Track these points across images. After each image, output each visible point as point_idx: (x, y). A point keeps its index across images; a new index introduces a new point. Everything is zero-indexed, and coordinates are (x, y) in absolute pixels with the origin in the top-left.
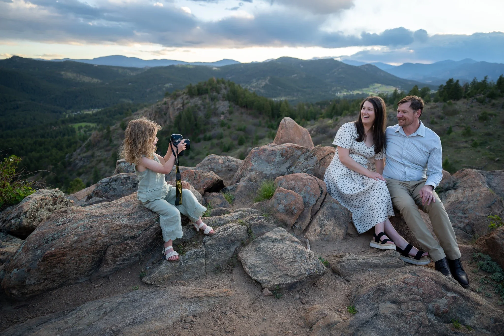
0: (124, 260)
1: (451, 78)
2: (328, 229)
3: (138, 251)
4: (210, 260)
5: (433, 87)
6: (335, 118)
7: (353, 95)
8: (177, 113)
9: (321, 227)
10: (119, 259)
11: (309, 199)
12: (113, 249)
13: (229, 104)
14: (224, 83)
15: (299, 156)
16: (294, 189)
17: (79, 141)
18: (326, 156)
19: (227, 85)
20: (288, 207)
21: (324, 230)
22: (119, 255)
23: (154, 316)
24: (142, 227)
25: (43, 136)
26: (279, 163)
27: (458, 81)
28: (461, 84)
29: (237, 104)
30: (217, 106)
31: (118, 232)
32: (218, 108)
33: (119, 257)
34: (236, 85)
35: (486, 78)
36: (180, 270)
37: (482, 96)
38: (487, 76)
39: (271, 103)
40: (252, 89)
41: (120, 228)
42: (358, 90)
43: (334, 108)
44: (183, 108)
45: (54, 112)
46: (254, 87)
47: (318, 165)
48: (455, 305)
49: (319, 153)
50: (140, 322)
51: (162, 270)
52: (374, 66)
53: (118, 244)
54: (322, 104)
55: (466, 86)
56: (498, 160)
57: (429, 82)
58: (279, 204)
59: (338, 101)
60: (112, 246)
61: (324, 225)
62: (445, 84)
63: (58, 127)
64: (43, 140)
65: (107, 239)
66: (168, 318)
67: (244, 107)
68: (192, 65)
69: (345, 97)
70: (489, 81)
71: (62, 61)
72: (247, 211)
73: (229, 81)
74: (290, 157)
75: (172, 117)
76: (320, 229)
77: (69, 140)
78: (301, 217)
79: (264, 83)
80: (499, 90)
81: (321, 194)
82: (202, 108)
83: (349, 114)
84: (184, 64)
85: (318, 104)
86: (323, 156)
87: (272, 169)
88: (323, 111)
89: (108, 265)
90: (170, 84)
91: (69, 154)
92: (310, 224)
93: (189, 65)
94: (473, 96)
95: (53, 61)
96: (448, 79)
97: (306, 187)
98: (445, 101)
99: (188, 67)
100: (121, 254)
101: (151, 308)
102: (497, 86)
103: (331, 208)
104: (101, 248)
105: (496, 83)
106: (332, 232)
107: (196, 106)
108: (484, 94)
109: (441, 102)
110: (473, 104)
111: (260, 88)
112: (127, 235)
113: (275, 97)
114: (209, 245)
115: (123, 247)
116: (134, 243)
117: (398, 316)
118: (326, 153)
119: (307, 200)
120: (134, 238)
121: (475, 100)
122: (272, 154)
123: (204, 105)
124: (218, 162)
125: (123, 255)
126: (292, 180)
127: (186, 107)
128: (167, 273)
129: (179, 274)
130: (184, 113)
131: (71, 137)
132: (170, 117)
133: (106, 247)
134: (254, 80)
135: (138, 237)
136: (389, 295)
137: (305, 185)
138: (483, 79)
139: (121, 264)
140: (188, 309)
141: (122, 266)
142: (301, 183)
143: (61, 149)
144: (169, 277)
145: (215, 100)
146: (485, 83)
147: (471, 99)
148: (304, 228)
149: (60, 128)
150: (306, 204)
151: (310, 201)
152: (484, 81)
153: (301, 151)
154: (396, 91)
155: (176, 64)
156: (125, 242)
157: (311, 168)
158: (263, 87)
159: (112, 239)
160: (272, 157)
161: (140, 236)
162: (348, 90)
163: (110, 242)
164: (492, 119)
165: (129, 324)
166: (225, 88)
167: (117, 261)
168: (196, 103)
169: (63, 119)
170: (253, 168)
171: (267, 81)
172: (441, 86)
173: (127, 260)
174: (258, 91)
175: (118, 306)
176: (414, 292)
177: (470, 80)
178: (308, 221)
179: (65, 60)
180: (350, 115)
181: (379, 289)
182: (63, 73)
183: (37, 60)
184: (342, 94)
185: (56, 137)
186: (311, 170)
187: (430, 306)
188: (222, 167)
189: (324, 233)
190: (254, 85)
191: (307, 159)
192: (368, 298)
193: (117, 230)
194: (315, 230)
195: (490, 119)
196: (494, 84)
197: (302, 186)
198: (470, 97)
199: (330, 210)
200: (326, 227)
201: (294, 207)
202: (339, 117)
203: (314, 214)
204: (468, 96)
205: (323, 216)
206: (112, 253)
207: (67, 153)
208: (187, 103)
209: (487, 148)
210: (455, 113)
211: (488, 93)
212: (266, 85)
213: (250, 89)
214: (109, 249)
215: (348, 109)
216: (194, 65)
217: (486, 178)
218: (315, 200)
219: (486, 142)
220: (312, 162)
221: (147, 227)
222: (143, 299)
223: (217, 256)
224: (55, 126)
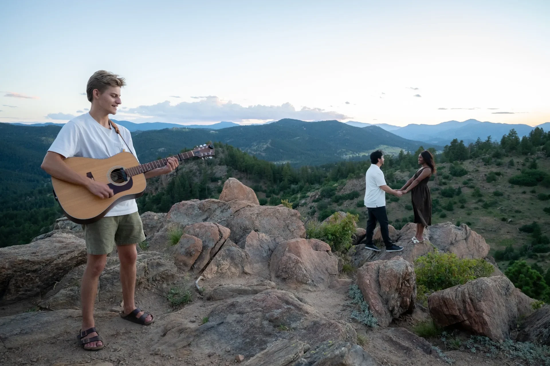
0: (26, 291)
1: (455, 139)
2: (224, 268)
3: (39, 283)
4: (104, 291)
5: (439, 148)
6: (340, 181)
7: (359, 157)
8: (170, 179)
9: (218, 267)
10: (21, 289)
11: (208, 242)
12: (16, 280)
13: (227, 169)
14: (221, 147)
15: (216, 209)
16: (197, 235)
17: (57, 212)
18: (241, 209)
19: (225, 149)
20: (188, 250)
21: (221, 269)
22: (21, 286)
23: (39, 329)
24: (43, 262)
25: (15, 208)
26: (196, 215)
27: (462, 141)
28: (466, 145)
29: (235, 169)
30: (214, 171)
31: (20, 266)
32: (216, 172)
33: (21, 288)
34: (235, 149)
35: (489, 138)
36: (74, 298)
37: (487, 156)
38: (490, 136)
39: (272, 166)
40: (253, 152)
41: (23, 263)
42: (364, 152)
43: (339, 171)
44: (177, 174)
45: (30, 181)
46: (255, 151)
47: (232, 216)
48: (288, 314)
49: (234, 206)
50: (26, 333)
51: (57, 297)
52: (379, 128)
53: (20, 276)
54: (328, 167)
55: (471, 146)
56: (511, 221)
57: (435, 142)
58: (182, 247)
59: (343, 163)
60: (15, 278)
61: (220, 265)
62: (449, 145)
63: (34, 197)
64: (15, 212)
65: (10, 272)
66: (53, 331)
67: (243, 171)
68: (188, 128)
69: (350, 159)
70: (492, 140)
71: (44, 126)
72: (151, 254)
73: (227, 145)
74: (207, 210)
75: (164, 184)
76: (216, 268)
77: (45, 212)
78: (200, 257)
79: (265, 146)
80: (504, 150)
81: (220, 239)
82: (197, 173)
83: (355, 176)
84: (179, 127)
85: (323, 167)
86: (237, 208)
87: (189, 221)
88: (328, 174)
89: (10, 293)
90: (163, 148)
91: (44, 228)
92: (208, 264)
93: (185, 128)
94: (479, 156)
95: (33, 126)
96: (452, 140)
97: (207, 233)
98: (451, 161)
99: (184, 130)
100: (23, 285)
101: (39, 324)
102: (501, 146)
103: (228, 250)
104: (5, 279)
105: (500, 143)
106: (228, 270)
107: (191, 171)
108: (489, 154)
109: (447, 163)
110: (480, 164)
111: (261, 151)
112: (29, 269)
113: (278, 160)
114: (104, 278)
115: (24, 278)
116: (35, 276)
117: (238, 322)
118: (242, 206)
119: (206, 244)
120: (35, 271)
121: (481, 160)
122: (190, 208)
123: (200, 170)
124: (153, 219)
125: (25, 286)
126: (198, 228)
127: (180, 172)
128: (61, 300)
129: (72, 301)
130: (178, 179)
131: (48, 209)
132: (162, 184)
133: (9, 278)
134: (255, 144)
135: (39, 271)
136: (237, 309)
137: (206, 231)
138: (487, 139)
139: (23, 294)
140: (72, 325)
141: (24, 296)
142: (204, 230)
143: (36, 222)
144: (63, 303)
145: (212, 165)
146: (489, 143)
147: (477, 159)
148: (202, 267)
149: (36, 198)
150: (204, 247)
151: (209, 244)
152: (488, 141)
153: (218, 205)
154: (401, 152)
155: (170, 128)
156: (27, 274)
157: (225, 219)
158: (264, 150)
159: (15, 271)
160: (191, 210)
161: (41, 270)
162: (353, 152)
163: (13, 274)
164: (500, 179)
165: (17, 334)
166: (223, 152)
167: (19, 291)
168: (192, 169)
169: (40, 188)
170: (171, 220)
171: (268, 145)
172: (446, 147)
173: (29, 291)
174: (259, 154)
175: (10, 322)
176: (258, 306)
177: (474, 140)
178: (206, 262)
179: (47, 125)
180: (355, 178)
181: (232, 305)
182: (44, 138)
183: (16, 125)
184: (347, 156)
185: (31, 209)
186: (224, 220)
187: (267, 315)
188: (157, 223)
189: (220, 271)
190: (255, 148)
191: (222, 212)
192: (221, 312)
193: (19, 264)
194: (212, 269)
195: (498, 179)
196: (498, 143)
197: (205, 232)
198: (476, 157)
199: (227, 252)
200: (223, 266)
201: (193, 249)
202: (344, 180)
203: (213, 255)
204: (474, 156)
205: (219, 257)
206: (14, 284)
207: (42, 227)
208: (181, 169)
209: (498, 208)
210: (463, 173)
211: (493, 153)
212: (268, 148)
213: (250, 153)
214: (12, 280)
215: (353, 172)
216: (190, 129)
217: (429, 231)
218: (214, 243)
219: (496, 203)
220: (227, 214)
221: (48, 262)
222: (33, 317)
223: (110, 287)
224: (30, 197)
